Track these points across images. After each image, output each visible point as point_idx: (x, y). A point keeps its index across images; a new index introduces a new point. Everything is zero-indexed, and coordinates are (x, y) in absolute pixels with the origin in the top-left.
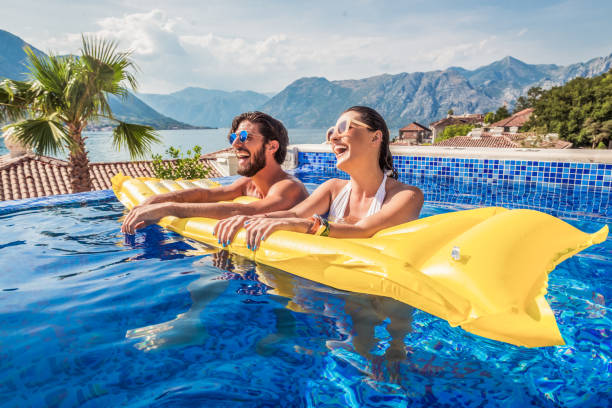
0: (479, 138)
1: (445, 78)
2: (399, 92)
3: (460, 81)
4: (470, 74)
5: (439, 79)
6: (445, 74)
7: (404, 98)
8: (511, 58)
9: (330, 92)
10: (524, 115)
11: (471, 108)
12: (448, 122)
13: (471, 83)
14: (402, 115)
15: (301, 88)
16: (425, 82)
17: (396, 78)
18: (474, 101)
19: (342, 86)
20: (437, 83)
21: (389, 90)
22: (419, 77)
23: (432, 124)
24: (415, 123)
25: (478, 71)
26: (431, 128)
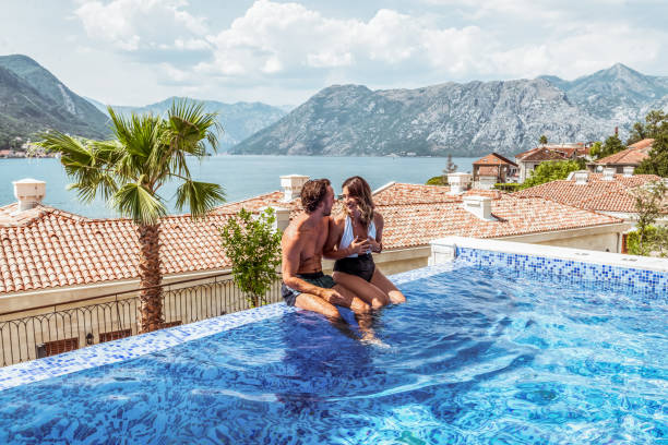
0: (584, 183)
1: (533, 90)
2: (469, 108)
3: (555, 94)
4: (567, 86)
5: (525, 91)
6: (535, 85)
7: (477, 115)
8: (623, 66)
9: (373, 105)
10: (641, 147)
11: (571, 132)
12: (541, 154)
13: (570, 98)
14: (474, 141)
15: (331, 99)
16: (506, 95)
17: (465, 89)
18: (574, 123)
19: (390, 98)
20: (522, 97)
21: (456, 105)
22: (498, 87)
23: (519, 156)
24: (495, 154)
25: (578, 82)
26: (517, 161)
